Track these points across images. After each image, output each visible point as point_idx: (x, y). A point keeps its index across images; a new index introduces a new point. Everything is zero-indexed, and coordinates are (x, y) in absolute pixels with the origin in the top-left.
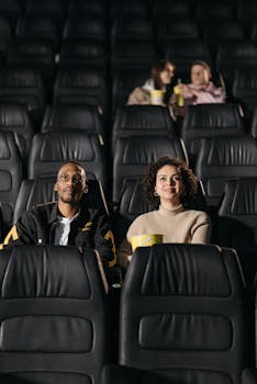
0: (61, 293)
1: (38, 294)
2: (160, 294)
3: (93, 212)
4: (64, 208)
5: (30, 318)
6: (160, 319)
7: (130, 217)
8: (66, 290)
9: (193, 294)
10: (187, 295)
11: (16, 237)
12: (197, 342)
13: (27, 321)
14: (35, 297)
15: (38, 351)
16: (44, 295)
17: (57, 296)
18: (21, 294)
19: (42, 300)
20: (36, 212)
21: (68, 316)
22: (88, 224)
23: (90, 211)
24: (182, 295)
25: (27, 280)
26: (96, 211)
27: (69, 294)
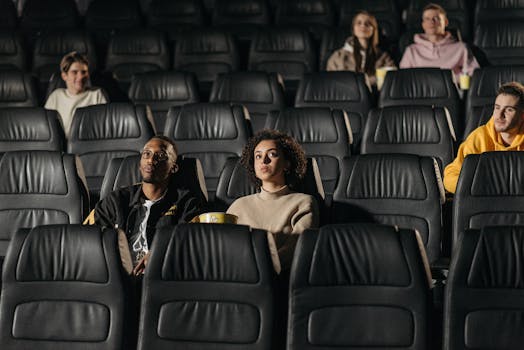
0: (78, 277)
1: (55, 278)
2: (183, 279)
3: (181, 194)
4: (148, 189)
5: (45, 303)
6: (182, 308)
7: (228, 201)
8: (84, 273)
9: (218, 280)
10: (213, 280)
11: (92, 222)
12: (221, 334)
13: (42, 306)
14: (52, 280)
15: (51, 340)
16: (61, 278)
17: (75, 280)
18: (37, 276)
19: (59, 283)
20: (117, 194)
21: (85, 301)
22: (172, 208)
23: (180, 192)
24: (207, 280)
25: (43, 262)
26: (186, 193)
27: (87, 278)
